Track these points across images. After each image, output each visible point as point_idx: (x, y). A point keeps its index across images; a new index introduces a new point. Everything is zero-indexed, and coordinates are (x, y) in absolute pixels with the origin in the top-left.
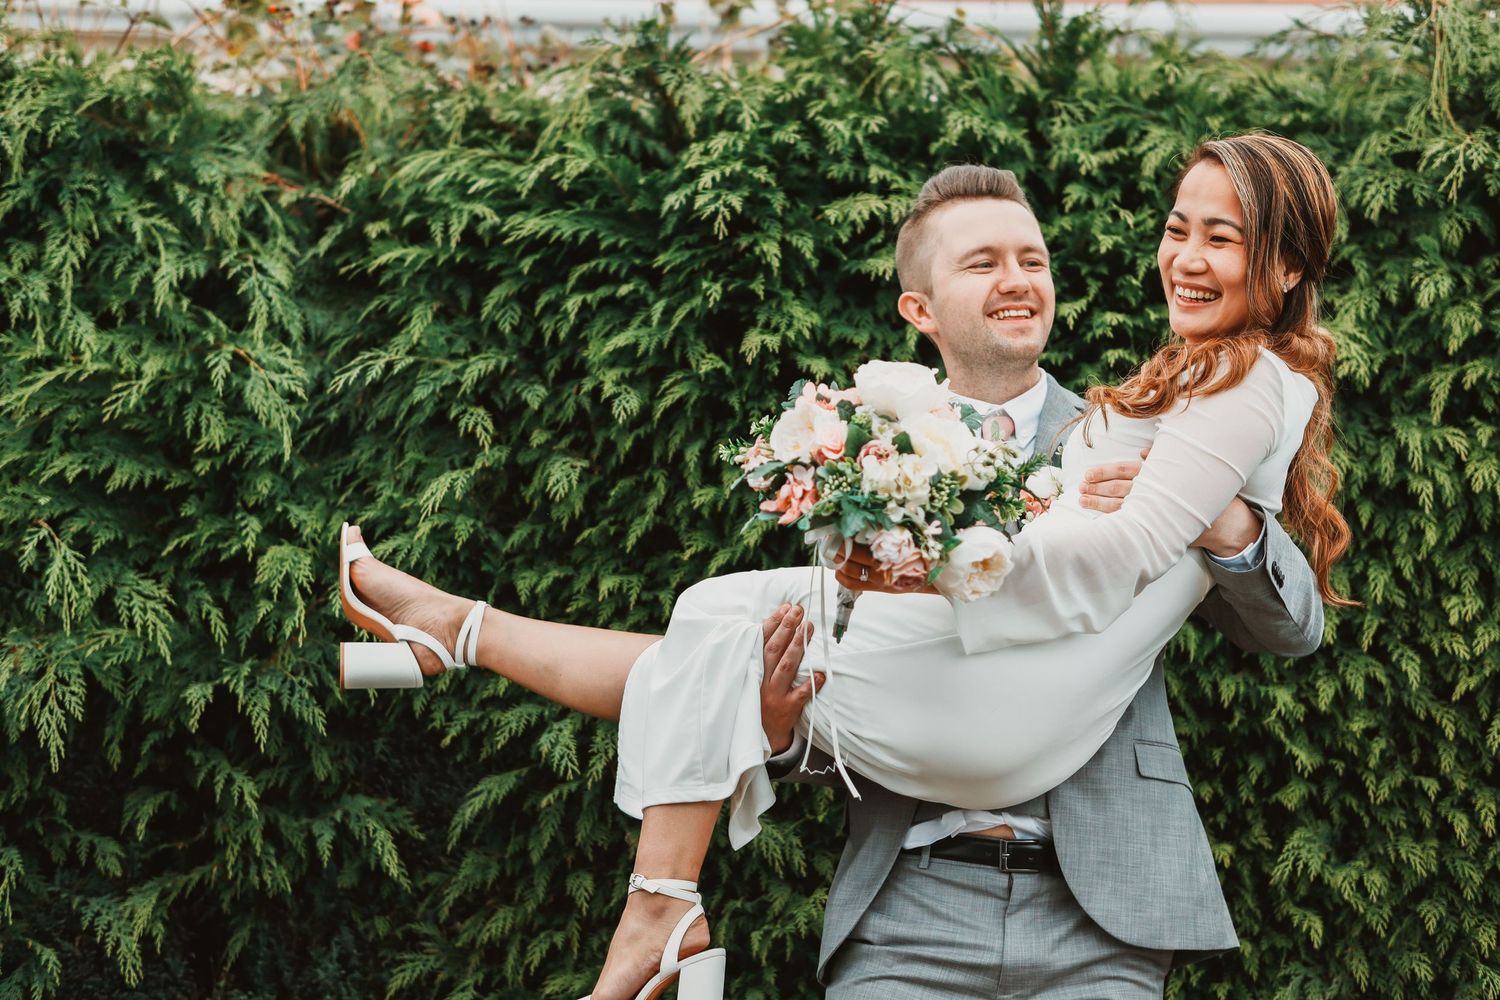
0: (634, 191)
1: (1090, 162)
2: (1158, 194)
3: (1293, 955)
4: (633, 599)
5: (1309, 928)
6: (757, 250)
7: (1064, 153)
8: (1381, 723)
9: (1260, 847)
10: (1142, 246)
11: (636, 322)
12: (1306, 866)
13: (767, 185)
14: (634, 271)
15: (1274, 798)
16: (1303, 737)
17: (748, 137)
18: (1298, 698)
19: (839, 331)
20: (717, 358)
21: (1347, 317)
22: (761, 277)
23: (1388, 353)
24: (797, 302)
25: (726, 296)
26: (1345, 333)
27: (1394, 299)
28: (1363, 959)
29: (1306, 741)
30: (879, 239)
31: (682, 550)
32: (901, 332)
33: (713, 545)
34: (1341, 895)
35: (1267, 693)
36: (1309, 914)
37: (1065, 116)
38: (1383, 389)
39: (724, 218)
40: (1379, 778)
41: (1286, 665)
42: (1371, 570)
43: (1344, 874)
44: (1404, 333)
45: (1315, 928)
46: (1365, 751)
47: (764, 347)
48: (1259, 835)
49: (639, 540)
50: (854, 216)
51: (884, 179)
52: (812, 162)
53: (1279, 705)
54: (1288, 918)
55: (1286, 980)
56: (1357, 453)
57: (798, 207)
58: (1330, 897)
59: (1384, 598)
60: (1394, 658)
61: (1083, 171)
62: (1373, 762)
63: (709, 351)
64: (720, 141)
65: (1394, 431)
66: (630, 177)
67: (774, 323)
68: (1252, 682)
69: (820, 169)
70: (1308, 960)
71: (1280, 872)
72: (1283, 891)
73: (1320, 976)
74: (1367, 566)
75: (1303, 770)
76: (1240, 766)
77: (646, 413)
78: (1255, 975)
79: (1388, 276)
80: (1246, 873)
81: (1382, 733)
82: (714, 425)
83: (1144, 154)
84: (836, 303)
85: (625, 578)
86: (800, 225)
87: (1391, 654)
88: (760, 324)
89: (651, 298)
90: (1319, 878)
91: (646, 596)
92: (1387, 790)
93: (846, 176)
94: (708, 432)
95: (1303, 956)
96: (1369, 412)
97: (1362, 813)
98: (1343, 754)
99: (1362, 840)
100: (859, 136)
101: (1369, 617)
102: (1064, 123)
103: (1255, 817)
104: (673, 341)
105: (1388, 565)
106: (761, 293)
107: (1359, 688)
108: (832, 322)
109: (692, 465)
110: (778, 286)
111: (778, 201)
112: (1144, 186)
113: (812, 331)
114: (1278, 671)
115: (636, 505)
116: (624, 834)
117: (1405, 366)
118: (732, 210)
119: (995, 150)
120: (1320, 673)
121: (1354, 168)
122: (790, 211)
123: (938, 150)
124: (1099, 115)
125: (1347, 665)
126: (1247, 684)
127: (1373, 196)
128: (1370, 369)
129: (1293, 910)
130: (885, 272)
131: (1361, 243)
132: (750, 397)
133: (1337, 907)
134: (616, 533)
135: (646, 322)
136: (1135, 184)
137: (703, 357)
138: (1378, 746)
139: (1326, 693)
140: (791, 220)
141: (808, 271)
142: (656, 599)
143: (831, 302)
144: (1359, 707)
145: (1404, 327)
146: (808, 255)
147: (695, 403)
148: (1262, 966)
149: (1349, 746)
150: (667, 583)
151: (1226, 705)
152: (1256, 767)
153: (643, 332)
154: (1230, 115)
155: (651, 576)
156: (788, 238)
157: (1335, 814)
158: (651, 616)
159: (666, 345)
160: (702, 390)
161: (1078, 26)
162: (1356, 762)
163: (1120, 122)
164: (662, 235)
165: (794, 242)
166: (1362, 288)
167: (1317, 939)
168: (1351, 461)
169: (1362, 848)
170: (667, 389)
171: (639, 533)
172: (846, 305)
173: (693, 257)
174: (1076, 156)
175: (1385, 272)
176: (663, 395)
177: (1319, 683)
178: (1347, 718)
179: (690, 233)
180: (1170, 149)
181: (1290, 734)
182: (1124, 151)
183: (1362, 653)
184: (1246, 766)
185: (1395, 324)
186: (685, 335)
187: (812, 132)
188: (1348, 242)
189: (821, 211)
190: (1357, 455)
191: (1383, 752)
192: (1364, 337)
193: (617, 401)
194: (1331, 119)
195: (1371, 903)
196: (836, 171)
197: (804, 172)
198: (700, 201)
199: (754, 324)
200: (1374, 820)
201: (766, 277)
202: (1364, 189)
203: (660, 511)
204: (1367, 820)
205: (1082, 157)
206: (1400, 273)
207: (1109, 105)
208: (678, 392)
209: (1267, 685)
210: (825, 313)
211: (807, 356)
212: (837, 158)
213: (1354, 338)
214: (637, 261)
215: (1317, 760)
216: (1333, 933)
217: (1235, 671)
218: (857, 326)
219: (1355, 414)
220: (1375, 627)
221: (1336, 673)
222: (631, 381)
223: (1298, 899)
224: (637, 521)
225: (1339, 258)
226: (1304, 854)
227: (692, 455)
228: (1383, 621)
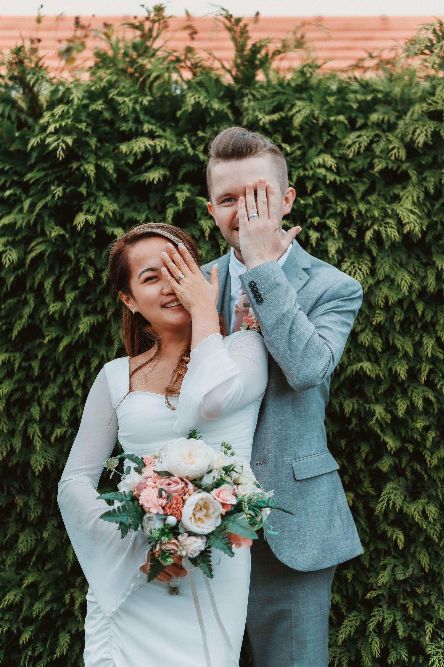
0: (13, 139)
1: (265, 119)
2: (302, 137)
3: (387, 553)
4: (16, 366)
5: (397, 537)
6: (82, 169)
7: (250, 117)
8: (432, 423)
9: (368, 493)
10: (294, 165)
11: (15, 211)
12: (394, 503)
13: (86, 134)
14: (14, 184)
15: (375, 466)
16: (389, 432)
17: (75, 107)
18: (387, 411)
19: (129, 214)
20: (61, 229)
21: (407, 201)
22: (85, 184)
23: (429, 220)
24: (105, 198)
25: (65, 196)
26: (407, 209)
27: (432, 191)
28: (426, 553)
29: (392, 434)
30: (150, 163)
31: (44, 338)
32: (163, 215)
33: (61, 335)
34: (413, 519)
35: (370, 407)
36: (396, 530)
37: (250, 97)
38: (427, 240)
39: (62, 149)
40: (432, 453)
41: (379, 392)
42: (424, 339)
43: (415, 507)
44: (437, 210)
45: (400, 537)
46: (424, 438)
47: (87, 221)
48: (367, 487)
49: (19, 333)
50: (136, 149)
51: (152, 130)
52: (111, 123)
53: (377, 415)
54: (385, 533)
55: (384, 567)
56: (415, 275)
57: (104, 146)
58: (407, 520)
59: (432, 354)
60: (439, 387)
61: (261, 123)
62: (429, 444)
63: (56, 225)
64: (59, 110)
65: (434, 262)
66: (10, 132)
67: (92, 210)
68: (361, 402)
69: (116, 126)
70: (396, 555)
71: (380, 508)
72: (381, 518)
73: (402, 564)
74: (422, 337)
75: (391, 450)
76: (356, 449)
77: (21, 262)
78: (367, 565)
79: (428, 179)
80: (361, 508)
81: (433, 428)
82: (60, 268)
83: (294, 115)
84: (127, 199)
85: (12, 355)
86: (106, 156)
87: (436, 384)
88: (84, 210)
89: (23, 198)
90: (401, 509)
91: (24, 364)
92: (436, 460)
93: (131, 130)
94: (57, 272)
95: (393, 553)
96: (419, 253)
97: (423, 473)
98: (412, 440)
99: (423, 487)
100: (138, 107)
101: (424, 364)
102: (249, 100)
103: (365, 477)
104: (36, 221)
105: (434, 336)
106: (85, 193)
107: (420, 404)
108: (124, 210)
109: (48, 290)
110: (94, 189)
111: (93, 142)
112: (294, 133)
113: (114, 213)
114: (375, 396)
115: (18, 314)
116: (15, 498)
117: (439, 227)
118: (67, 145)
119: (212, 114)
120: (398, 396)
121: (407, 121)
122: (100, 148)
123: (181, 115)
124: (268, 96)
125: (413, 392)
126: (358, 403)
127: (419, 135)
128: (421, 228)
129: (387, 528)
130: (154, 179)
131: (412, 162)
132: (79, 252)
133: (411, 526)
134: (6, 329)
135: (21, 211)
136: (289, 132)
137: (53, 229)
138: (431, 435)
139: (402, 407)
140: (101, 154)
141: (110, 182)
142: (30, 365)
143: (124, 199)
144: (420, 414)
145: (437, 206)
146: (111, 171)
147: (49, 255)
148: (371, 559)
149: (415, 436)
150: (36, 357)
151: (348, 415)
152: (365, 449)
153: (20, 216)
154: (339, 96)
155: (27, 353)
156: (99, 162)
157: (408, 473)
158: (27, 375)
159: (32, 223)
160: (53, 248)
162: (419, 445)
163: (280, 100)
164: (29, 164)
165: (103, 165)
166: (414, 186)
167: (401, 545)
168: (412, 279)
169: (423, 492)
170: (33, 247)
171: (19, 329)
172: (132, 201)
173: (46, 176)
174: (257, 117)
175: (426, 177)
176: (31, 251)
177: (398, 402)
178: (413, 420)
179: (45, 162)
180: (308, 112)
181: (383, 430)
182: (283, 114)
183: (421, 385)
184: (359, 448)
185: (432, 205)
186: (42, 218)
187: (112, 105)
188: (406, 161)
189: (118, 148)
190: (415, 276)
191: (433, 439)
192: (417, 211)
193: (4, 255)
194: (392, 98)
195: (429, 523)
196: (124, 127)
197: (107, 129)
198: (48, 140)
199: (81, 210)
200: (429, 476)
201: (87, 184)
202: (414, 131)
203: (31, 316)
204: (426, 477)
205: (260, 116)
206: (435, 177)
207: (274, 91)
208: (39, 249)
209: (369, 404)
210: (121, 205)
211: (112, 227)
212: (125, 119)
213: (411, 212)
214: (16, 178)
215: (398, 444)
216: (409, 540)
217: (351, 397)
218: (139, 212)
219: (412, 255)
220: (427, 370)
221: (407, 396)
222: (13, 244)
223: (389, 521)
224: (18, 322)
225: (401, 170)
226: (392, 496)
227: (48, 284)
228: (432, 367)
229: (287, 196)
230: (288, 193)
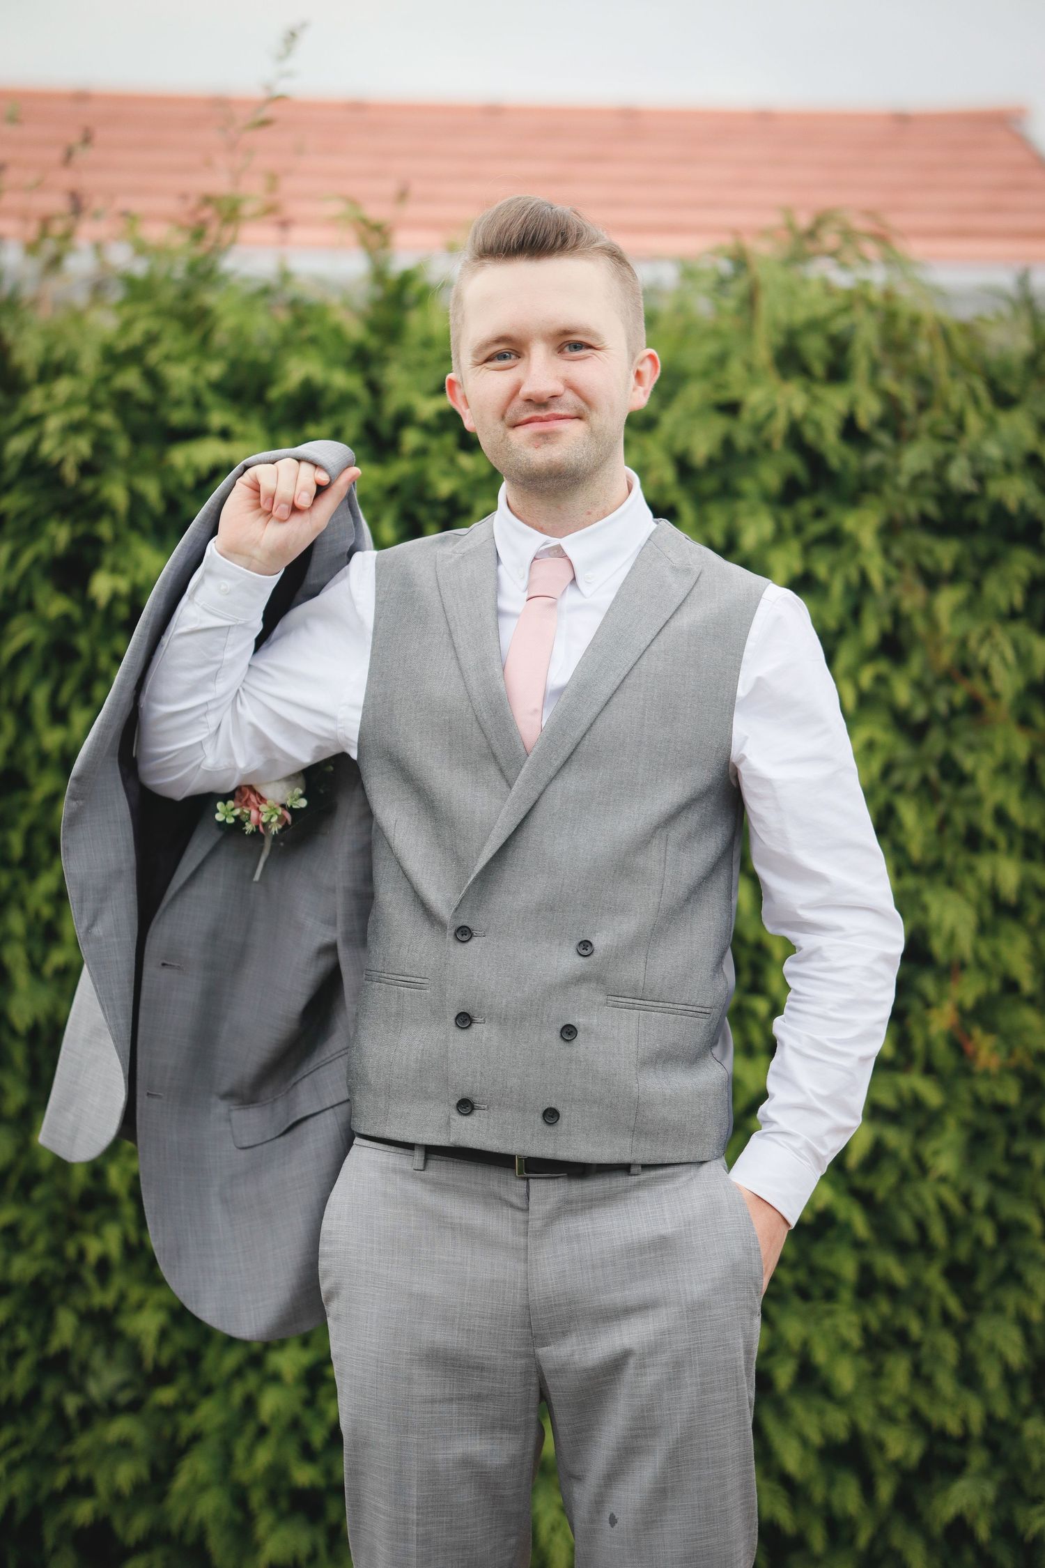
1: (425, 407)
6: (102, 493)
13: (111, 430)
17: (89, 383)
20: (66, 601)
22: (108, 520)
24: (143, 544)
25: (74, 539)
39: (73, 463)
47: (114, 590)
50: (198, 460)
51: (226, 424)
52: (151, 408)
57: (141, 451)
61: (420, 417)
63: (57, 593)
64: (63, 387)
67: (121, 567)
69: (161, 416)
79: (713, 520)
82: (60, 668)
86: (145, 469)
88: (107, 565)
93: (187, 421)
94: (55, 675)
100: (200, 382)
104: (19, 583)
106: (108, 536)
109: (40, 708)
110: (125, 529)
111: (122, 446)
118: (80, 455)
122: (134, 455)
123: (276, 397)
132: (97, 639)
137: (51, 598)
140: (135, 463)
141: (152, 517)
146: (154, 501)
147: (43, 647)
156: (133, 482)
159: (12, 588)
160: (51, 634)
161: (406, 279)
165: (140, 487)
173: (38, 501)
176: (11, 639)
179: (35, 476)
186: (32, 579)
187: (153, 378)
189: (166, 457)
196: (176, 417)
197: (145, 418)
198: (46, 445)
199: (101, 565)
201: (113, 520)
205: (419, 402)
206: (724, 516)
208: (26, 635)
212: (178, 403)
227: (41, 697)
229: (641, 368)
230: (642, 362)
